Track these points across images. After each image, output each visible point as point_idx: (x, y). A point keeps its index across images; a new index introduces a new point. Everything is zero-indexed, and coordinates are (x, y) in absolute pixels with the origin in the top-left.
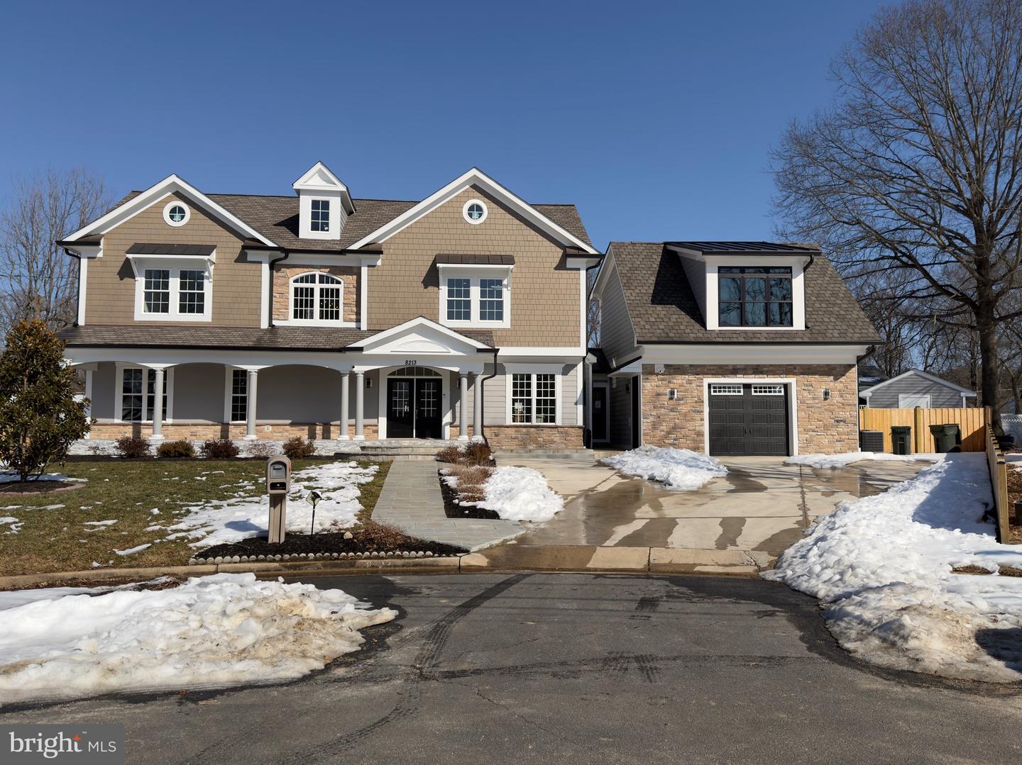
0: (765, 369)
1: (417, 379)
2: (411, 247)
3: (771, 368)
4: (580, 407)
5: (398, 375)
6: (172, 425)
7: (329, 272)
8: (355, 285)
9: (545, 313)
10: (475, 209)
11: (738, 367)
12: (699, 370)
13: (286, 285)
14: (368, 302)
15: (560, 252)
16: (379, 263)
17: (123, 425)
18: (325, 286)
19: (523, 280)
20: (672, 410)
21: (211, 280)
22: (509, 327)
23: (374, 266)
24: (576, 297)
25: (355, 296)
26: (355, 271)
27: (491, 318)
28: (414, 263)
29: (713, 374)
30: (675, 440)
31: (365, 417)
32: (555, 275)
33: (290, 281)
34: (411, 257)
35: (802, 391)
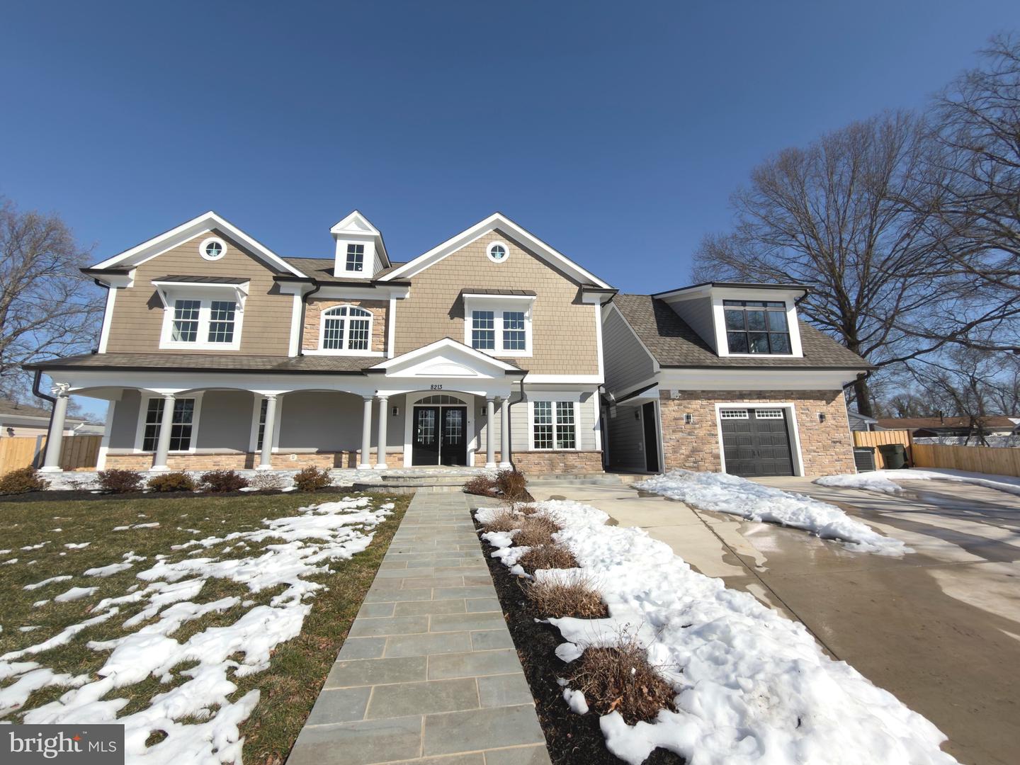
0: (767, 394)
1: (442, 407)
2: (438, 281)
3: (772, 394)
4: (598, 433)
5: (424, 403)
6: (194, 455)
7: (360, 305)
8: (384, 317)
9: (565, 343)
10: (498, 250)
11: (744, 392)
12: (710, 395)
13: (318, 317)
14: (396, 332)
15: (576, 289)
16: (407, 296)
17: (143, 455)
18: (355, 318)
19: (543, 313)
20: (689, 434)
21: (242, 310)
22: (532, 356)
23: (403, 299)
24: (593, 329)
25: (384, 328)
26: (384, 304)
27: (514, 347)
28: (441, 296)
29: (722, 399)
30: (694, 463)
31: (388, 444)
32: (573, 310)
33: (322, 313)
34: (438, 291)
35: (801, 415)
